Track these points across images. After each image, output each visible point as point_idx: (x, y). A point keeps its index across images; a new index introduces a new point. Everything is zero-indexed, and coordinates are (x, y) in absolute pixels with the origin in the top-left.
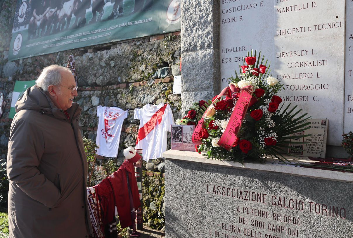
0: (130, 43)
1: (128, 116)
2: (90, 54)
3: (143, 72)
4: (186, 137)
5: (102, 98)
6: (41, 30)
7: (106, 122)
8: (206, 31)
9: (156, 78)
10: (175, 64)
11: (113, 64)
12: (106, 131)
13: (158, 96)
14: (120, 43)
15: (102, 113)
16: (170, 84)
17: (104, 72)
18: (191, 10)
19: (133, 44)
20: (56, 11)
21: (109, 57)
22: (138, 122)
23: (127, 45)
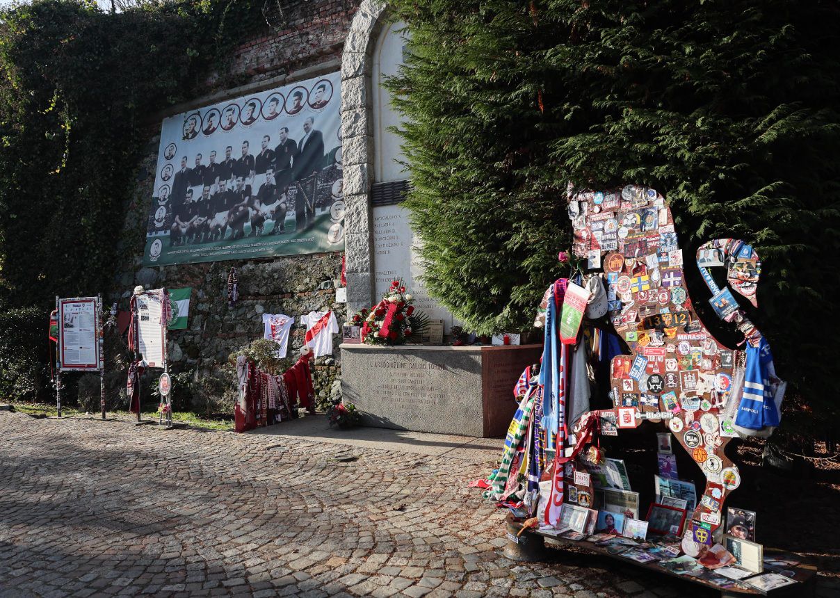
0: (293, 258)
1: (295, 322)
2: (250, 266)
3: (307, 284)
4: (354, 334)
5: (267, 306)
6: (187, 238)
7: (273, 328)
8: (365, 260)
9: (320, 289)
10: (336, 278)
11: (276, 276)
13: (323, 305)
14: (283, 258)
15: (268, 320)
16: (333, 295)
17: (267, 283)
18: (353, 244)
19: (296, 259)
20: (207, 220)
21: (272, 270)
22: (305, 327)
23: (291, 260)
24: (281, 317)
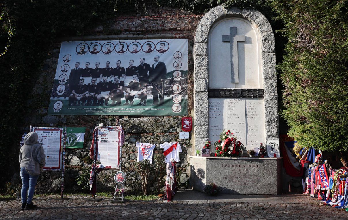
1: (156, 146)
2: (126, 119)
3: (162, 129)
6: (81, 102)
7: (143, 149)
8: (206, 120)
9: (170, 132)
13: (172, 139)
14: (146, 116)
15: (139, 145)
16: (177, 135)
18: (200, 113)
19: (154, 117)
20: (95, 95)
21: (140, 121)
22: (162, 149)
23: (151, 118)
24: (148, 145)
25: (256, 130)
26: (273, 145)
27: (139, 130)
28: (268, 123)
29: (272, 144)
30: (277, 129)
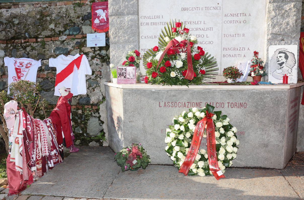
0: (34, 5)
1: (41, 64)
3: (53, 30)
5: (8, 50)
7: (18, 71)
9: (68, 35)
10: (85, 25)
11: (16, 22)
12: (19, 78)
13: (72, 49)
15: (10, 63)
16: (83, 40)
19: (38, 6)
21: (11, 15)
22: (54, 69)
23: (32, 6)
24: (25, 61)
25: (245, 22)
26: (283, 55)
27: (9, 33)
28: (275, 4)
29: (280, 53)
30: (295, 18)
